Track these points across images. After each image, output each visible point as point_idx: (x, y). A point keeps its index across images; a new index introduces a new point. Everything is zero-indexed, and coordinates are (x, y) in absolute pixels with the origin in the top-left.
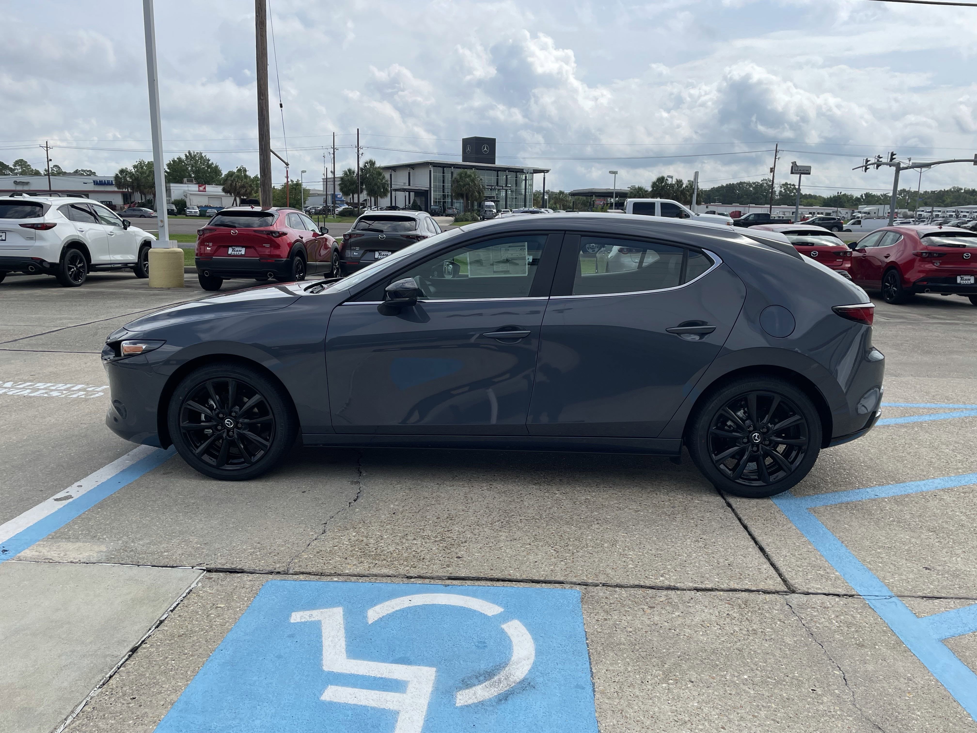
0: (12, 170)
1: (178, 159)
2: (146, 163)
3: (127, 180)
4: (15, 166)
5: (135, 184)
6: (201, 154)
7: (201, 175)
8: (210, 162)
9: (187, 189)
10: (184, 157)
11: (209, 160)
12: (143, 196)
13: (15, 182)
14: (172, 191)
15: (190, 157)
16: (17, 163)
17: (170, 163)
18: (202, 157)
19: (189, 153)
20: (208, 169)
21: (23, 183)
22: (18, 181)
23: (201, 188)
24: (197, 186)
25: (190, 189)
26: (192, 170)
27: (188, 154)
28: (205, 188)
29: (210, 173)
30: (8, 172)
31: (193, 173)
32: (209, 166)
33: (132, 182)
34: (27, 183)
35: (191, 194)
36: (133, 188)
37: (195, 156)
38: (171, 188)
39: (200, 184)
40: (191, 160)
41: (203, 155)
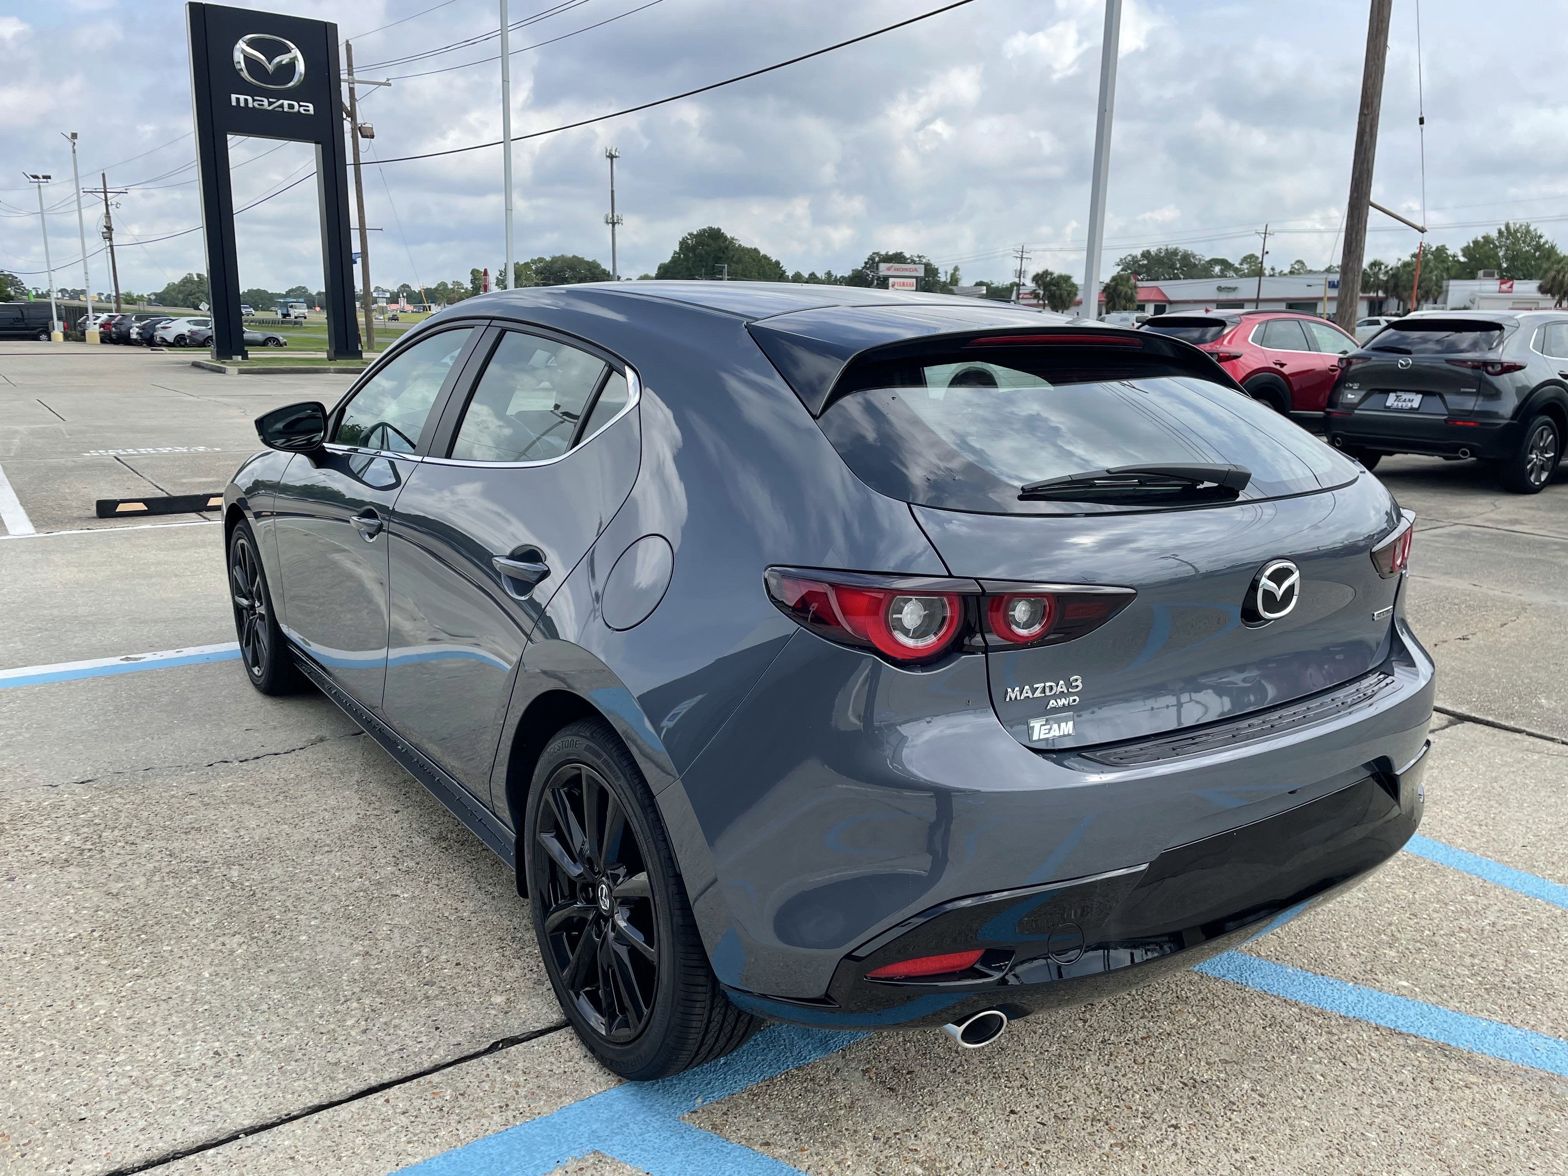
0: (1236, 270)
1: (1483, 238)
2: (1434, 249)
3: (1378, 279)
4: (1241, 264)
5: (1391, 284)
6: (1528, 226)
7: (1518, 263)
8: (1542, 241)
9: (1477, 288)
10: (1494, 234)
11: (1540, 237)
12: (1401, 303)
13: (1220, 289)
14: (1450, 293)
15: (1508, 233)
16: (1245, 260)
17: (1468, 247)
18: (1528, 231)
19: (1507, 227)
20: (1535, 252)
21: (1229, 288)
22: (1223, 286)
23: (1505, 287)
24: (1498, 282)
25: (1484, 288)
26: (1504, 256)
27: (1503, 229)
28: (1511, 287)
29: (1538, 259)
30: (1232, 273)
31: (1507, 260)
32: (1538, 247)
33: (1387, 281)
34: (1234, 289)
35: (1482, 298)
36: (1386, 291)
37: (1516, 231)
38: (1450, 288)
39: (1503, 279)
40: (1507, 239)
41: (1532, 228)
